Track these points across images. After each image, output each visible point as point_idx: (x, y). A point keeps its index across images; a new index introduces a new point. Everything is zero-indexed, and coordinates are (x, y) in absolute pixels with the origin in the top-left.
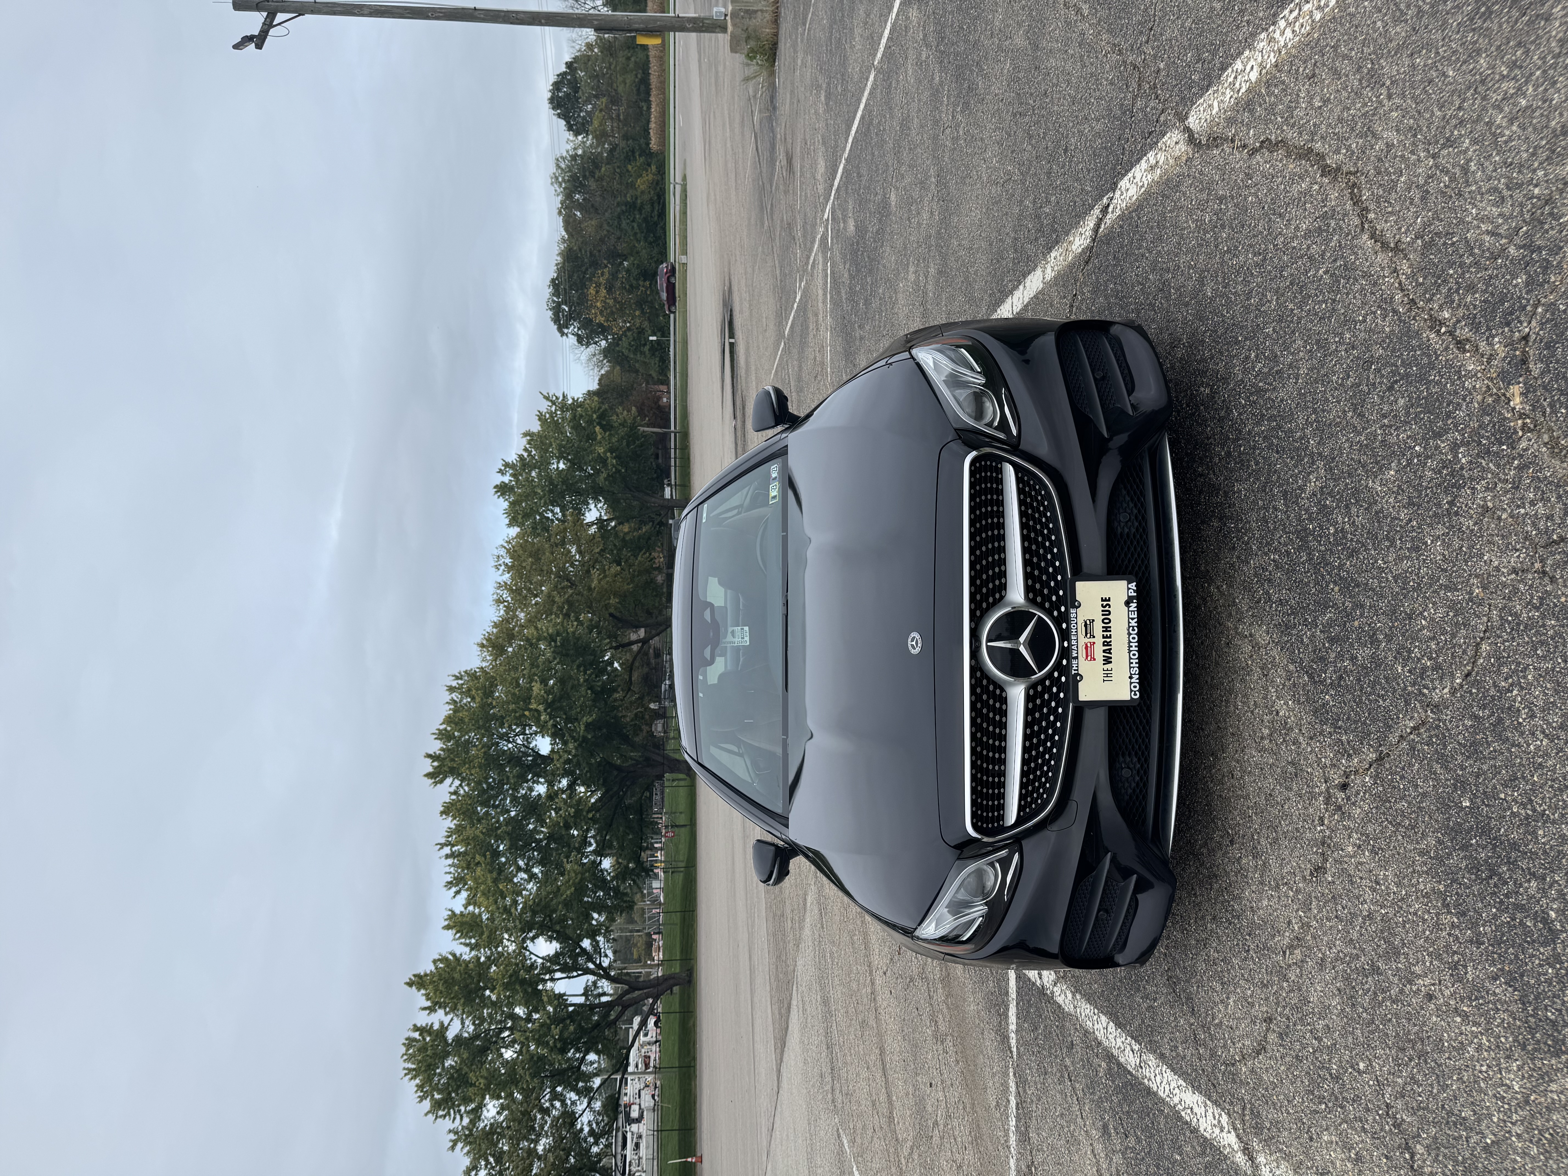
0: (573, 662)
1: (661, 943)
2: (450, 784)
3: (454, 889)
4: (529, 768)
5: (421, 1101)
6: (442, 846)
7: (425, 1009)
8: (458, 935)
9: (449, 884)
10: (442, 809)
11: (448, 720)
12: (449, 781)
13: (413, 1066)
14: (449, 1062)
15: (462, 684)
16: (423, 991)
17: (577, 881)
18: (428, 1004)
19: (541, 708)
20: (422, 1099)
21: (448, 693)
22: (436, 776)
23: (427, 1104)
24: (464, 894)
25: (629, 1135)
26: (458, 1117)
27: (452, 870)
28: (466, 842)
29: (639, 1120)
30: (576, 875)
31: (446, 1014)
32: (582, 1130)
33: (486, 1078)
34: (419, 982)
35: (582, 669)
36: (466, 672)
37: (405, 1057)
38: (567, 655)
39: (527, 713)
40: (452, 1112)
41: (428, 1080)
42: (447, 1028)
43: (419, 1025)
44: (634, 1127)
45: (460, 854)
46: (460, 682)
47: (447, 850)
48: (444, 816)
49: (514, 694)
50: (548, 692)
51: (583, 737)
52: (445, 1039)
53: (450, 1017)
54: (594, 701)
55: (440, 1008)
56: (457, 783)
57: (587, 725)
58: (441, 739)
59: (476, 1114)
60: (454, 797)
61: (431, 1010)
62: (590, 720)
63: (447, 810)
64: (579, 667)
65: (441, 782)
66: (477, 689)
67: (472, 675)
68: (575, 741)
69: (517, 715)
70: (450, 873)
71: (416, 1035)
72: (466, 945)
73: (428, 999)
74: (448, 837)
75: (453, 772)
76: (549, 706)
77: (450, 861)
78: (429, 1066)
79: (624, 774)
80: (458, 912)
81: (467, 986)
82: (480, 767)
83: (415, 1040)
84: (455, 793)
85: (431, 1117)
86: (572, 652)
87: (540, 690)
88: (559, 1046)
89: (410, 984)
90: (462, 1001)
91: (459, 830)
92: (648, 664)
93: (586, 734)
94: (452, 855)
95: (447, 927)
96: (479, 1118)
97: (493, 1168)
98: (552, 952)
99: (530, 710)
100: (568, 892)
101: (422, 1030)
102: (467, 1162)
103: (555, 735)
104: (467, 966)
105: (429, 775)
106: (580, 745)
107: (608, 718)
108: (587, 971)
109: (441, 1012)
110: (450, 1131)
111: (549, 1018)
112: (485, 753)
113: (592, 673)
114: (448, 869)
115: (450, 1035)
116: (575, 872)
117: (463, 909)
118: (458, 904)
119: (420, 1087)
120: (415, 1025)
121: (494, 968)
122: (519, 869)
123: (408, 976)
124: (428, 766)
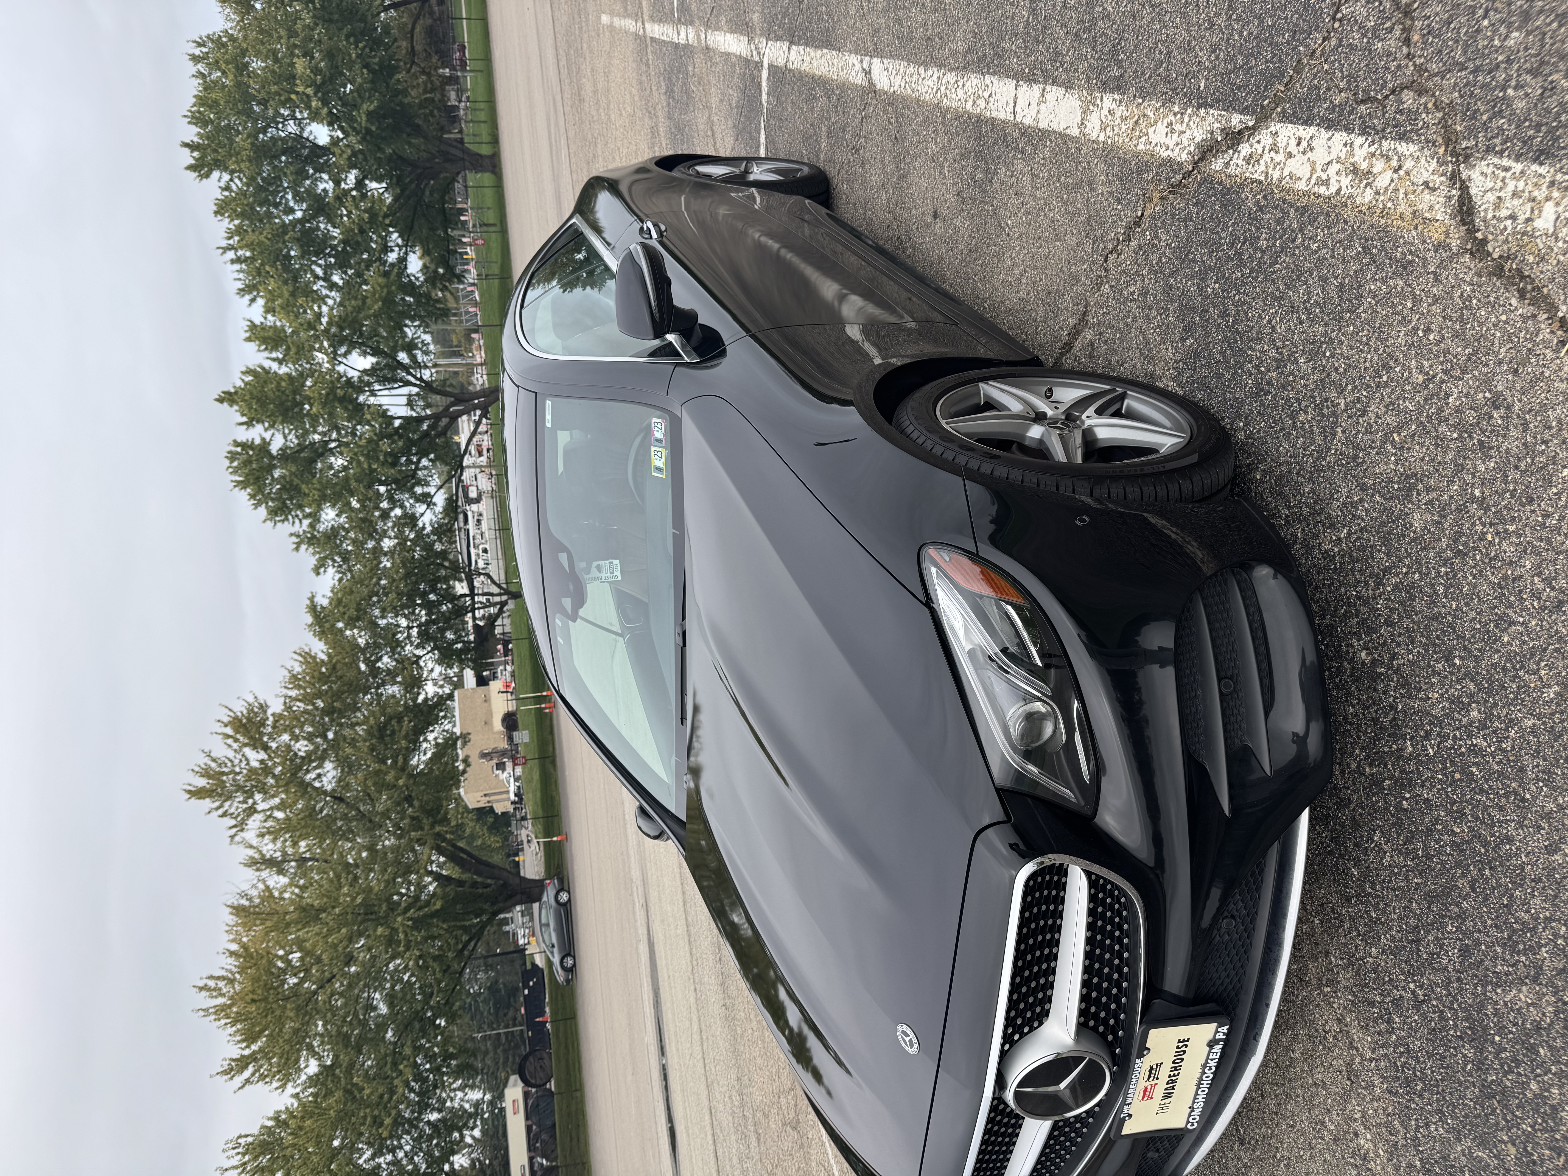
0: (340, 29)
1: (482, 342)
2: (218, 179)
3: (248, 297)
4: (308, 160)
5: (256, 508)
6: (225, 249)
7: (242, 424)
8: (263, 347)
9: (242, 292)
10: (215, 208)
11: (201, 101)
12: (216, 174)
13: (241, 479)
14: (277, 474)
15: (207, 53)
16: (236, 407)
17: (384, 294)
18: (245, 419)
19: (310, 91)
20: (256, 506)
21: (191, 63)
22: (201, 168)
23: (262, 511)
24: (261, 302)
25: (470, 514)
26: (297, 521)
27: (241, 276)
28: (250, 246)
29: (478, 500)
30: (382, 288)
31: (266, 430)
32: (424, 528)
33: (319, 490)
34: (228, 398)
35: (352, 40)
36: (208, 37)
37: (231, 470)
38: (331, 21)
39: (293, 96)
40: (290, 517)
41: (260, 490)
42: (269, 444)
43: (239, 440)
44: (474, 507)
45: (246, 260)
46: (205, 50)
47: (231, 255)
48: (219, 217)
49: (273, 71)
50: (316, 71)
51: (366, 128)
52: (269, 453)
53: (270, 433)
54: (372, 82)
55: (258, 422)
56: (226, 177)
57: (369, 114)
58: (196, 124)
59: (315, 518)
60: (227, 193)
61: (249, 424)
62: (372, 108)
63: (222, 208)
64: (347, 37)
65: (207, 176)
66: (227, 63)
67: (218, 43)
68: (357, 133)
69: (282, 98)
70: (240, 279)
71: (239, 449)
72: (274, 360)
73: (243, 415)
74: (229, 238)
75: (219, 164)
76: (318, 88)
77: (237, 267)
78: (258, 478)
79: (419, 171)
80: (257, 323)
81: (282, 403)
82: (250, 161)
83: (237, 453)
84: (227, 188)
85: (269, 524)
86: (336, 17)
87: (305, 68)
88: (390, 460)
89: (221, 400)
90: (280, 418)
91: (239, 231)
92: (432, 13)
93: (369, 125)
94: (238, 260)
95: (249, 339)
96: (319, 521)
97: (340, 566)
98: (368, 366)
99: (297, 93)
100: (376, 307)
101: (244, 446)
102: (313, 561)
103: (332, 121)
104: (279, 384)
105: (190, 168)
106: (364, 139)
107: (392, 104)
108: (408, 383)
109: (259, 429)
110: (291, 535)
111: (375, 434)
112: (252, 144)
113: (365, 47)
114: (236, 275)
115: (274, 448)
116: (380, 285)
117: (263, 320)
118: (256, 312)
119: (253, 496)
120: (235, 441)
121: (309, 383)
122: (317, 277)
123: (217, 392)
124: (187, 157)
